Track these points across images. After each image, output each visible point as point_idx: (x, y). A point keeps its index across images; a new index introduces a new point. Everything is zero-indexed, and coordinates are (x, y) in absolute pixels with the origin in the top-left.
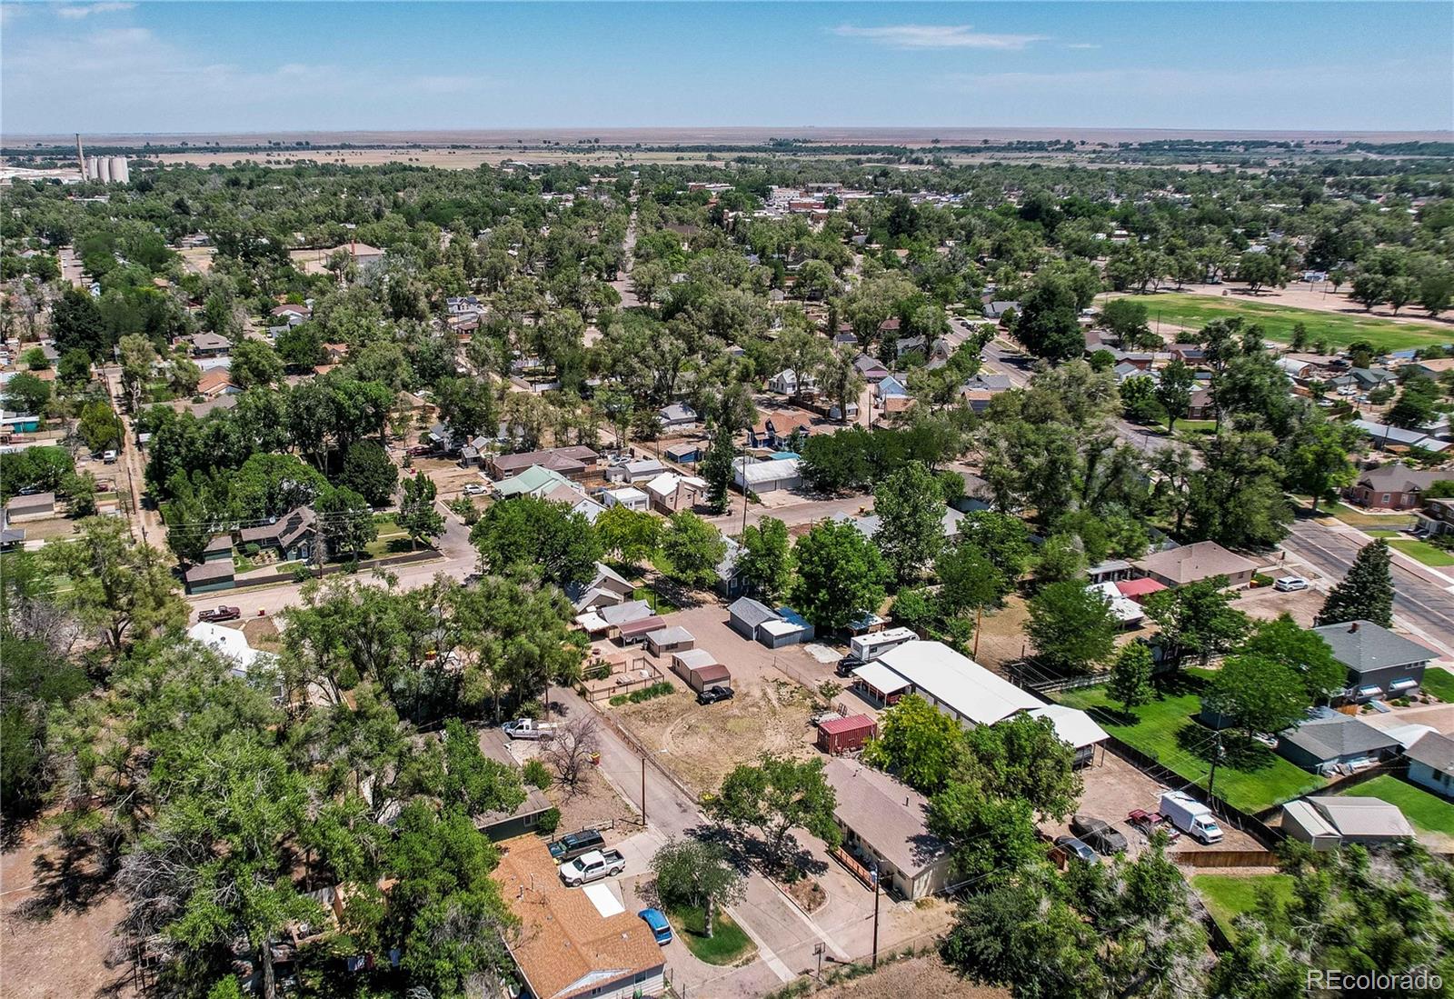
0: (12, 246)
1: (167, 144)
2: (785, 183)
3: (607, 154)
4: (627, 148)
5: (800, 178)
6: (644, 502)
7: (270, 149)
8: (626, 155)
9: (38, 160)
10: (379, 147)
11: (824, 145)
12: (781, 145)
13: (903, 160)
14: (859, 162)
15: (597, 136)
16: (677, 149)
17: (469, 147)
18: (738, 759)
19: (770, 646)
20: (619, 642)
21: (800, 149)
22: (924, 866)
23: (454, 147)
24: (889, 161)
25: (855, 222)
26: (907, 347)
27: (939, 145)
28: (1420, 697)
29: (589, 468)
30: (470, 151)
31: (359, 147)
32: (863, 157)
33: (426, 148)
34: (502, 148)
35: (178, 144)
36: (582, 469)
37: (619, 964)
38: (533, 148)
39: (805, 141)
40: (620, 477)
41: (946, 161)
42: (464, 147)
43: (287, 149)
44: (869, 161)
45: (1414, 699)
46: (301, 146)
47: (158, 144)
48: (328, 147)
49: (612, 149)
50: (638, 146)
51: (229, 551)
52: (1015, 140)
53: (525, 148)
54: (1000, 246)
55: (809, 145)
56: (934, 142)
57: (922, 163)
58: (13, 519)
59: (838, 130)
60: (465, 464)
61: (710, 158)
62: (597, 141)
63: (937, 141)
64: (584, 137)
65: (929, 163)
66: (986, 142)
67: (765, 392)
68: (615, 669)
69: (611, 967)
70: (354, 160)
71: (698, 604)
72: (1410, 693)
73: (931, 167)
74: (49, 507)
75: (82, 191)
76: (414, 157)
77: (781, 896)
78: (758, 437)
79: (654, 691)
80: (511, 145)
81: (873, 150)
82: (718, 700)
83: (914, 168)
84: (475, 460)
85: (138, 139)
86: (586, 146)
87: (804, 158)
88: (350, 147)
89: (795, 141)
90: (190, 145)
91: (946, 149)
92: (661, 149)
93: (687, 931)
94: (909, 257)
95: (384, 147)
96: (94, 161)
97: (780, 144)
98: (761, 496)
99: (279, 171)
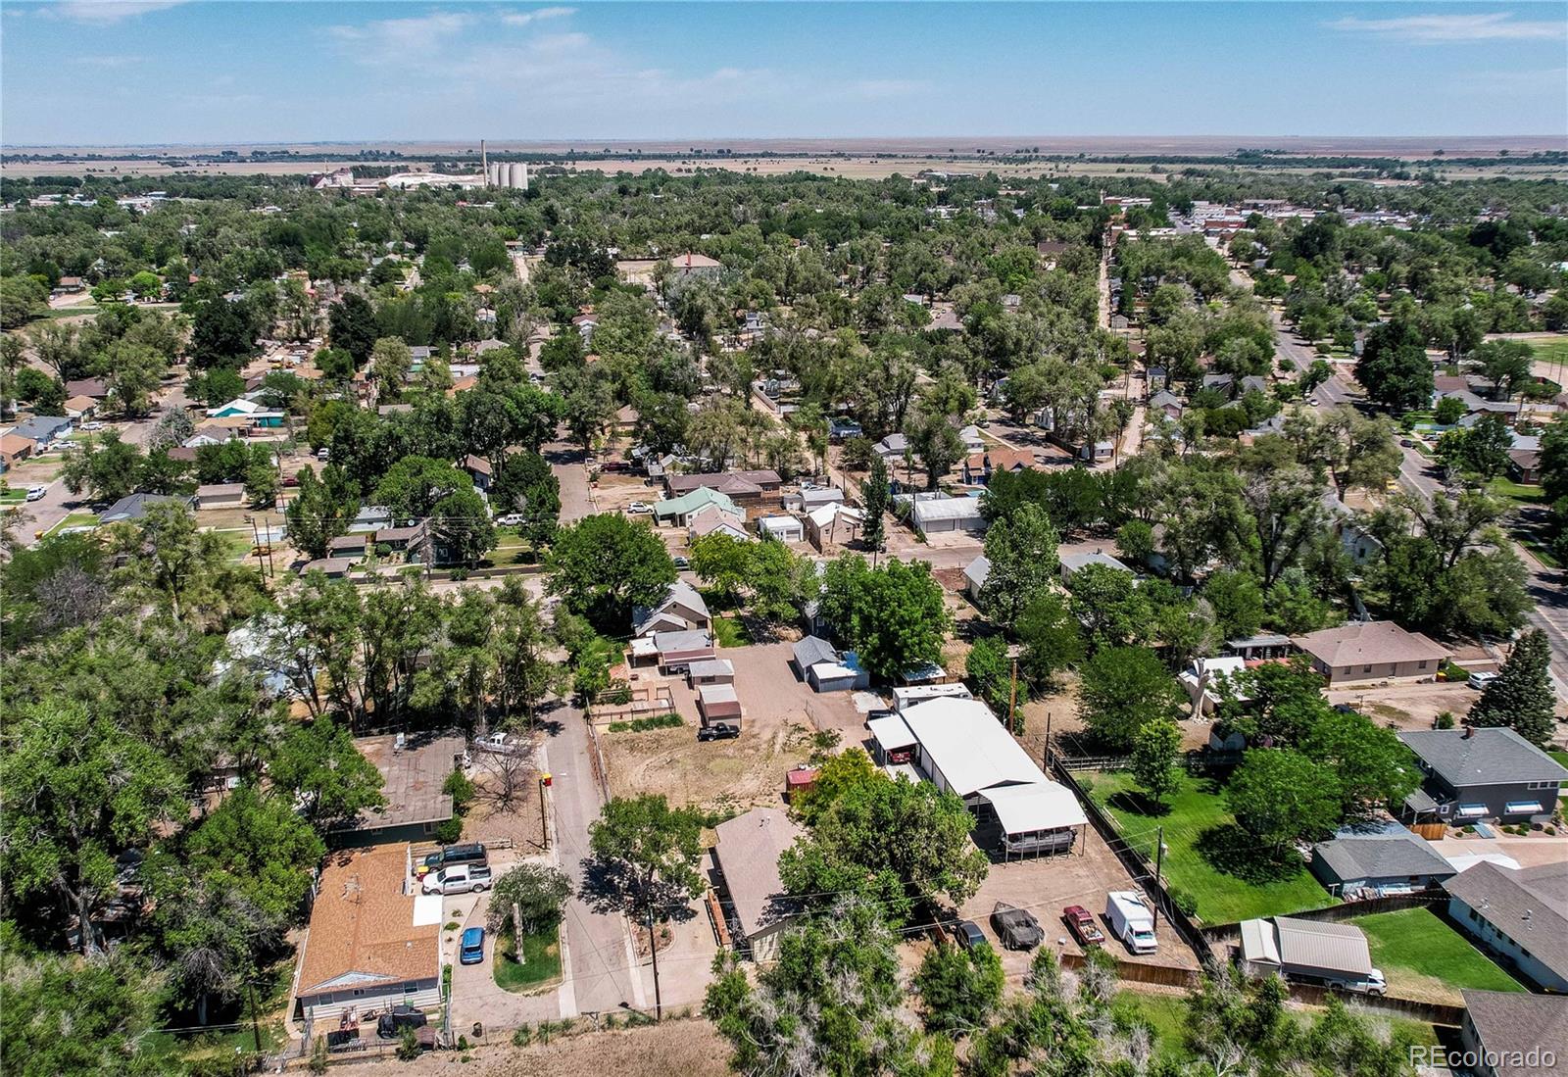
0: (361, 249)
1: (591, 151)
2: (1216, 198)
3: (1042, 165)
4: (1068, 159)
5: (1238, 194)
6: (798, 532)
7: (690, 156)
8: (1062, 166)
9: (462, 166)
10: (800, 156)
11: (1299, 157)
12: (1247, 157)
13: (1385, 174)
14: (1329, 176)
15: (1038, 145)
16: (1124, 160)
17: (895, 156)
18: (694, 798)
19: (816, 690)
20: (664, 671)
21: (1267, 161)
22: (766, 925)
23: (880, 156)
24: (1367, 176)
25: (1265, 244)
26: (1216, 384)
27: (1441, 158)
28: (1546, 825)
29: (765, 494)
30: (894, 161)
31: (780, 156)
32: (1336, 171)
33: (849, 157)
34: (930, 157)
35: (601, 151)
36: (757, 494)
37: (388, 968)
38: (964, 158)
39: (1278, 152)
40: (796, 506)
41: (1437, 175)
42: (890, 156)
43: (707, 156)
44: (1342, 175)
45: (1538, 827)
46: (722, 154)
47: (582, 150)
48: (749, 155)
49: (1050, 159)
50: (1082, 156)
51: (362, 549)
52: (1542, 151)
53: (955, 158)
54: (1416, 274)
55: (1285, 157)
56: (1436, 153)
57: (1407, 178)
58: (203, 506)
59: (1322, 140)
60: (650, 483)
61: (1155, 171)
62: (1036, 150)
63: (1441, 153)
64: (1023, 146)
65: (1416, 178)
66: (1504, 153)
67: (1027, 426)
68: (635, 696)
69: (377, 972)
70: (765, 169)
71: (777, 639)
72: (1534, 820)
73: (1415, 183)
74: (238, 497)
75: (479, 196)
76: (829, 166)
77: (627, 936)
78: (972, 473)
79: (660, 722)
80: (943, 154)
81: (1354, 163)
82: (718, 737)
83: (1393, 183)
84: (661, 478)
85: (564, 145)
86: (1021, 155)
87: (1269, 171)
88: (771, 155)
89: (1266, 152)
90: (613, 152)
91: (1449, 162)
92: (1106, 160)
93: (505, 954)
94: (1295, 283)
95: (806, 155)
96: (495, 166)
97: (1247, 155)
98: (928, 536)
99: (678, 179)
